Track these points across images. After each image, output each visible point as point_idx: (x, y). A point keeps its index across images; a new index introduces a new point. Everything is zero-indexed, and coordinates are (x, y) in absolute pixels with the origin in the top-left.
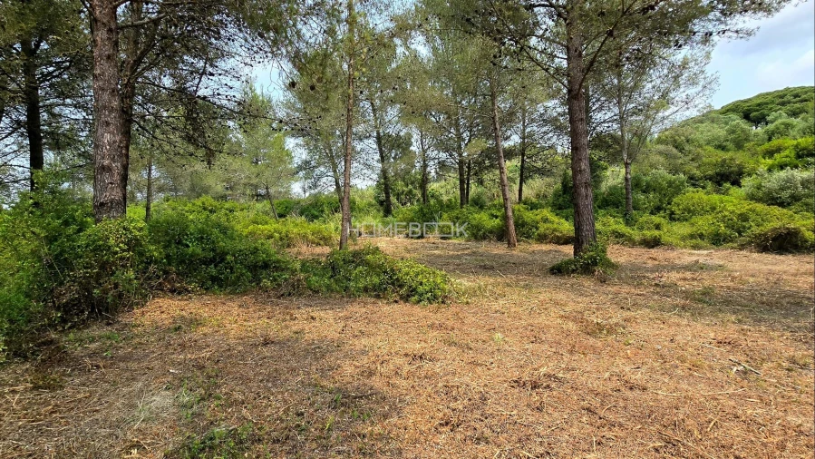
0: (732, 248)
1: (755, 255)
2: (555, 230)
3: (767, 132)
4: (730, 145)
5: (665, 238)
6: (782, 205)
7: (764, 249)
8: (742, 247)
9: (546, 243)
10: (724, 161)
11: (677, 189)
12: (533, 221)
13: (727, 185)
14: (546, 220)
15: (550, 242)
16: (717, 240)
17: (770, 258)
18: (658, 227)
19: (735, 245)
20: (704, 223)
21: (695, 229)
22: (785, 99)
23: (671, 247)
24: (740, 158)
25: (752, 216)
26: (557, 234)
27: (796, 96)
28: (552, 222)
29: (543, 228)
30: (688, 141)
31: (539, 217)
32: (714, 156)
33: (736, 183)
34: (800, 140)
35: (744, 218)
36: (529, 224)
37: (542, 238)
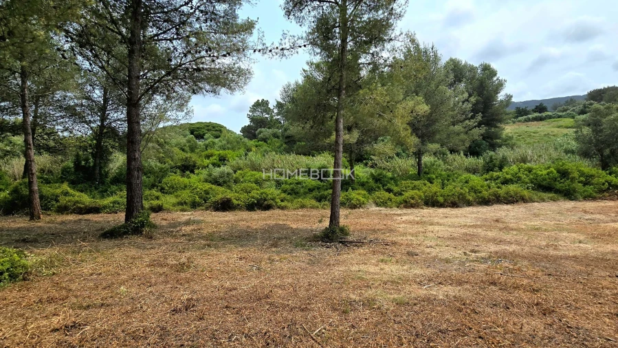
0: (203, 210)
1: (214, 213)
2: (77, 202)
3: (204, 144)
4: (187, 149)
5: (165, 206)
6: (219, 185)
7: (217, 209)
8: (207, 209)
9: (67, 214)
10: (187, 158)
11: (164, 173)
12: (53, 195)
13: (188, 172)
14: (66, 194)
15: (71, 213)
16: (194, 205)
17: (220, 214)
18: (157, 198)
19: (203, 208)
20: (185, 195)
21: (180, 199)
22: (209, 128)
23: (168, 211)
24: (194, 157)
25: (211, 192)
26: (79, 205)
27: (214, 128)
28: (73, 196)
29: (63, 200)
30: (165, 142)
31: (58, 191)
32: (179, 155)
33: (192, 172)
34: (221, 152)
35: (207, 192)
36: (48, 198)
37: (63, 210)
